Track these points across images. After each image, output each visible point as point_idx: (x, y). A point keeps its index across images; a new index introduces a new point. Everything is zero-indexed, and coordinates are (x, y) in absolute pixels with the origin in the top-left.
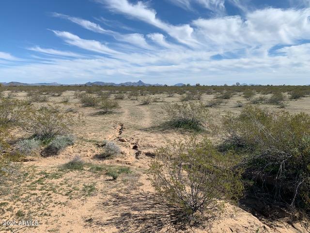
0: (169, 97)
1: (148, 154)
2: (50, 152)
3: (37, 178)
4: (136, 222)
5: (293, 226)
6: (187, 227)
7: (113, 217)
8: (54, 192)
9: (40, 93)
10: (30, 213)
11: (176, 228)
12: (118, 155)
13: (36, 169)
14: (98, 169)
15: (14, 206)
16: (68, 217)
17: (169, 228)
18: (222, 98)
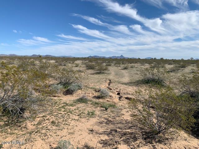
0: (142, 65)
1: (127, 98)
2: (69, 92)
3: (62, 105)
4: (119, 135)
6: (153, 142)
7: (106, 130)
8: (71, 113)
9: (63, 61)
10: (58, 122)
11: (146, 142)
12: (108, 97)
13: (61, 101)
14: (96, 103)
15: (50, 118)
16: (79, 127)
17: (141, 141)
18: (180, 67)
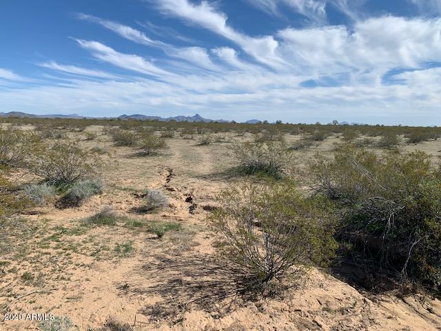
0: (238, 136)
1: (207, 208)
2: (69, 202)
3: (50, 233)
4: (188, 290)
5: (404, 301)
6: (259, 298)
7: (158, 283)
8: (75, 251)
9: (54, 127)
10: (41, 275)
11: (244, 299)
12: (164, 209)
13: (49, 223)
14: (137, 224)
15: (18, 267)
16: (94, 282)
17: (234, 299)
18: (312, 139)
